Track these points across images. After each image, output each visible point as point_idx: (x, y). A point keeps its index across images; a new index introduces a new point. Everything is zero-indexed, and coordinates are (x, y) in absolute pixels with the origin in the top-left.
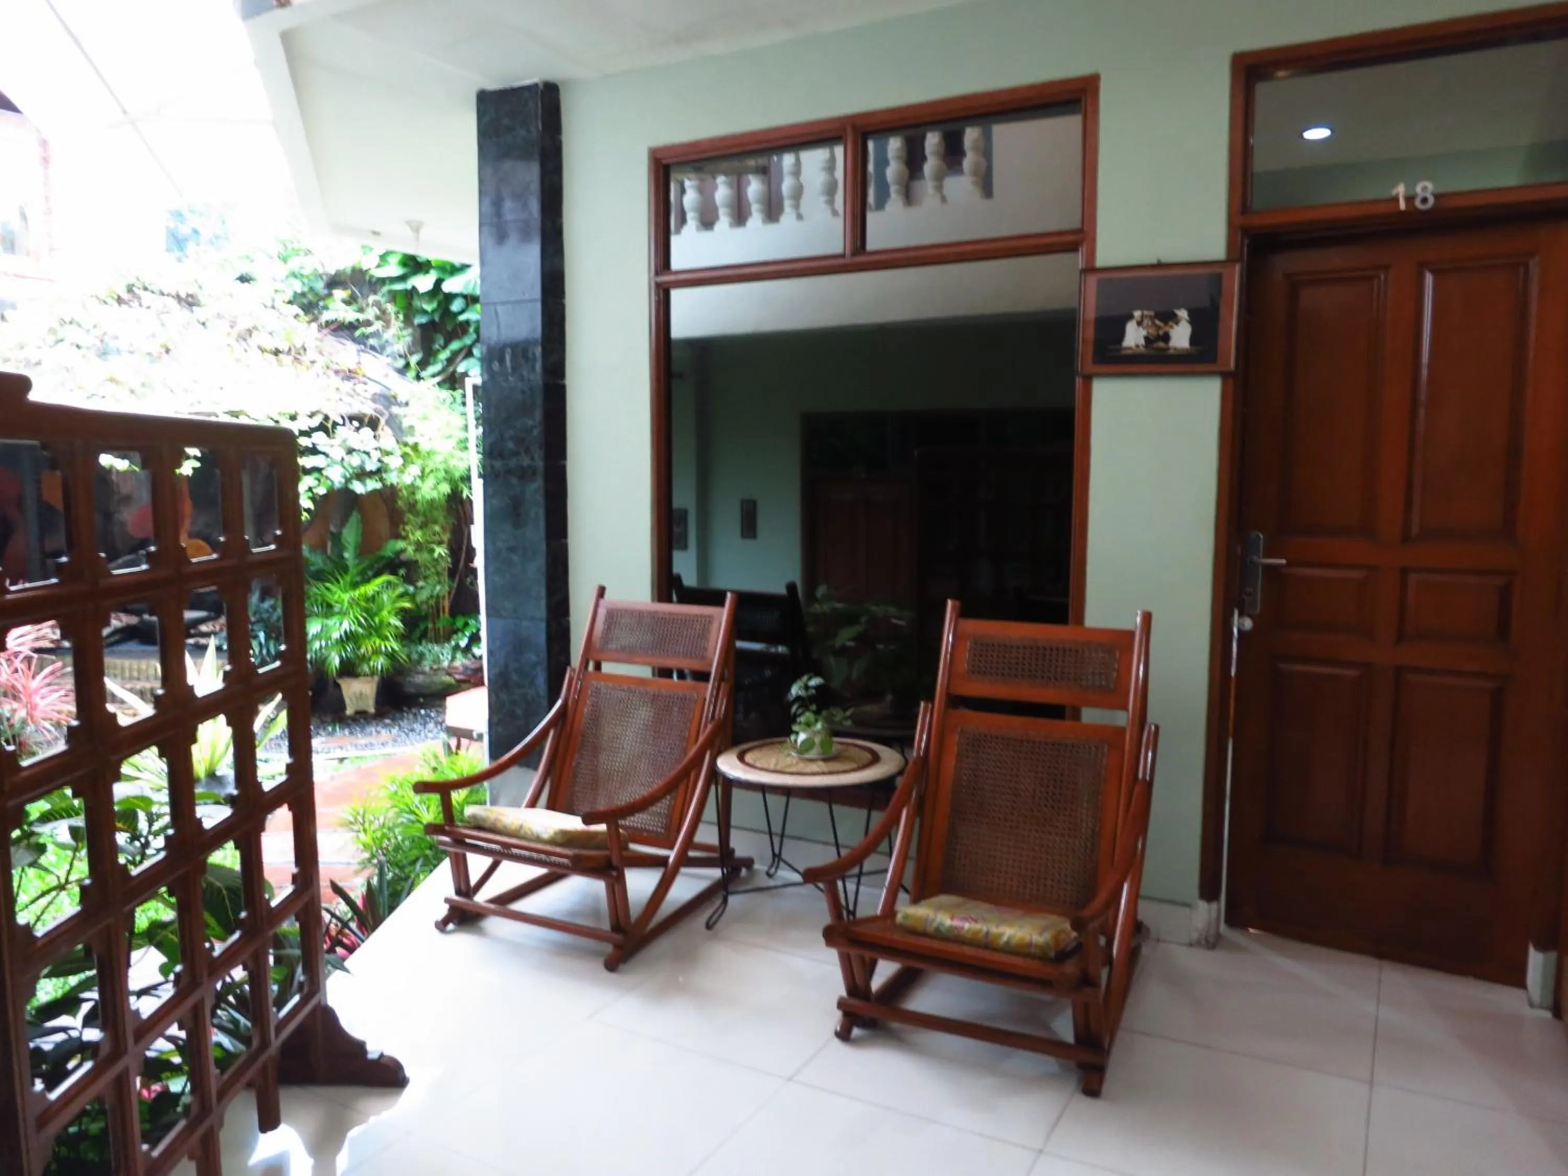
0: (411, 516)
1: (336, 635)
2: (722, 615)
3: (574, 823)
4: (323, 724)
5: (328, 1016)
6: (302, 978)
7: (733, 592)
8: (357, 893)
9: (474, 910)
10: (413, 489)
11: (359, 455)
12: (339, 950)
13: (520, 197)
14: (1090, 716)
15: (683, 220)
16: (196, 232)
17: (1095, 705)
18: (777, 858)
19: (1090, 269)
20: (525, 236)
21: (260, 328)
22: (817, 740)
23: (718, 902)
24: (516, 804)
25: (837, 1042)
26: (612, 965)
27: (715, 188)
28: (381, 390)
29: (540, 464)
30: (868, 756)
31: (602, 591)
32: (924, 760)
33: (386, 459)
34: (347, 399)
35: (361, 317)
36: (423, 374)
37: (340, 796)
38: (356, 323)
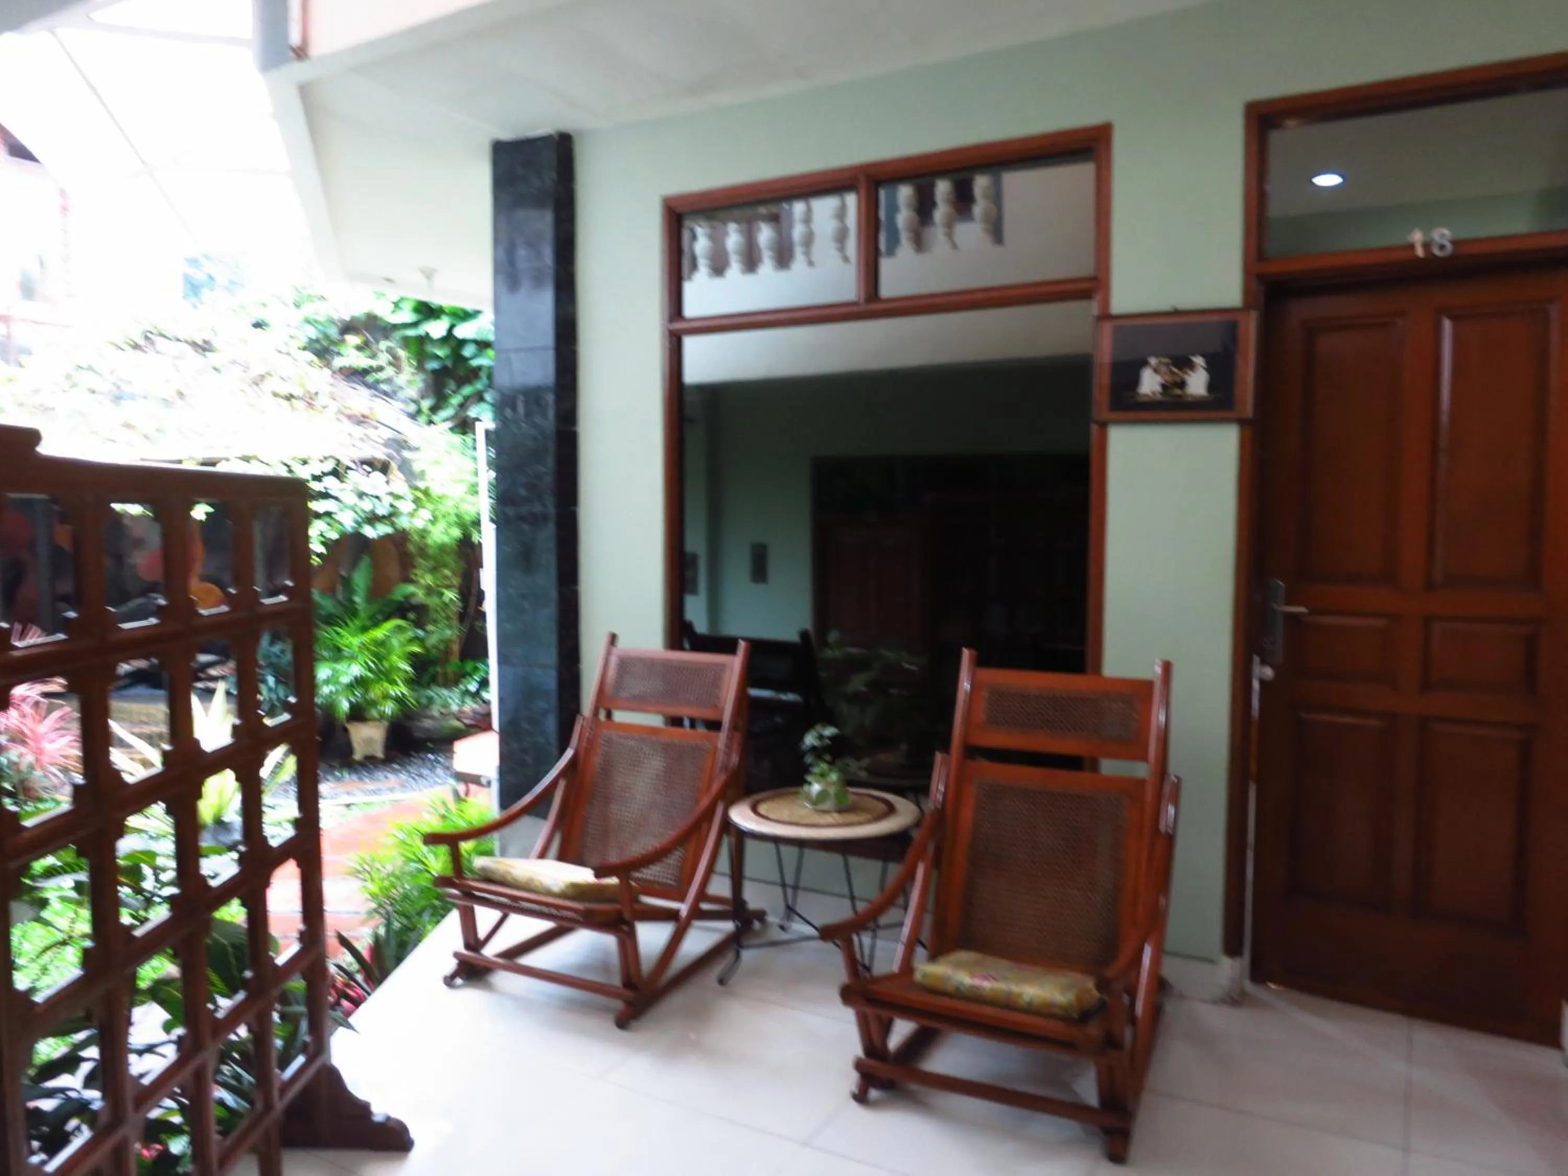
0: (421, 561)
1: (345, 679)
2: (734, 664)
3: (584, 875)
4: (331, 769)
5: (332, 1077)
6: (307, 1039)
7: (744, 639)
8: (363, 945)
9: (482, 963)
10: (424, 533)
11: (371, 500)
12: (345, 1003)
13: (532, 245)
14: (1109, 767)
15: (694, 266)
16: (211, 278)
17: (1116, 756)
18: (791, 911)
19: (1105, 316)
20: (538, 281)
21: (273, 373)
22: (832, 791)
23: (730, 955)
24: (525, 854)
25: (853, 1104)
26: (623, 1022)
27: (726, 234)
28: (393, 434)
29: (552, 510)
30: (882, 807)
31: (613, 639)
32: (940, 814)
33: (397, 503)
34: (359, 444)
35: (374, 363)
36: (435, 418)
37: (349, 843)
38: (370, 370)
